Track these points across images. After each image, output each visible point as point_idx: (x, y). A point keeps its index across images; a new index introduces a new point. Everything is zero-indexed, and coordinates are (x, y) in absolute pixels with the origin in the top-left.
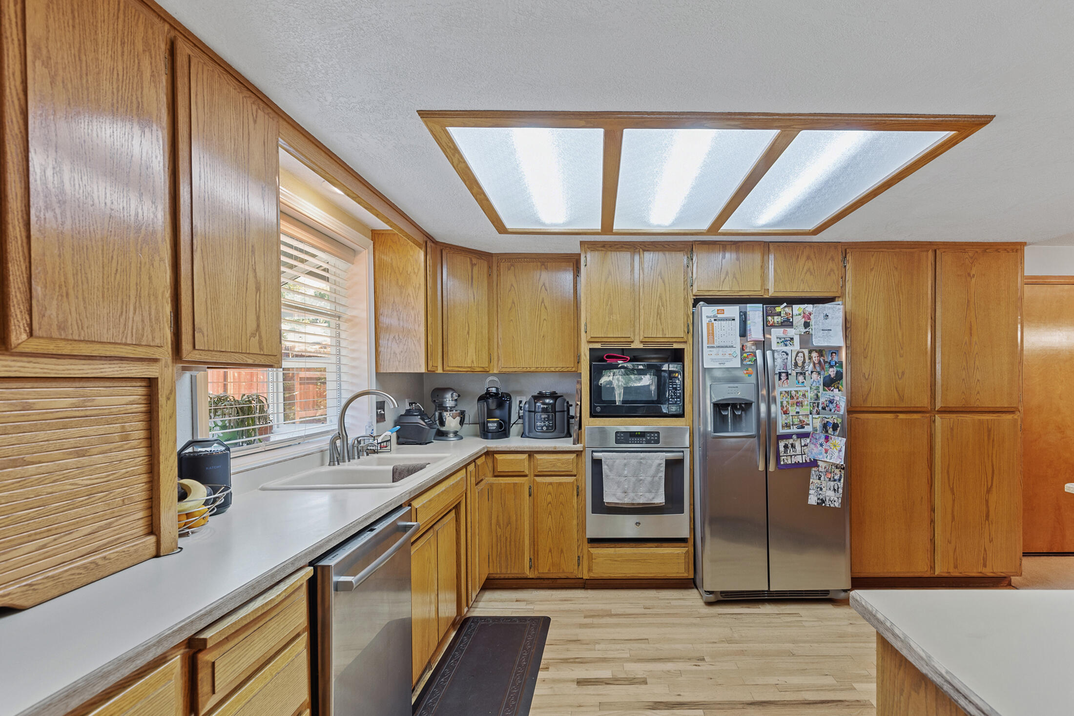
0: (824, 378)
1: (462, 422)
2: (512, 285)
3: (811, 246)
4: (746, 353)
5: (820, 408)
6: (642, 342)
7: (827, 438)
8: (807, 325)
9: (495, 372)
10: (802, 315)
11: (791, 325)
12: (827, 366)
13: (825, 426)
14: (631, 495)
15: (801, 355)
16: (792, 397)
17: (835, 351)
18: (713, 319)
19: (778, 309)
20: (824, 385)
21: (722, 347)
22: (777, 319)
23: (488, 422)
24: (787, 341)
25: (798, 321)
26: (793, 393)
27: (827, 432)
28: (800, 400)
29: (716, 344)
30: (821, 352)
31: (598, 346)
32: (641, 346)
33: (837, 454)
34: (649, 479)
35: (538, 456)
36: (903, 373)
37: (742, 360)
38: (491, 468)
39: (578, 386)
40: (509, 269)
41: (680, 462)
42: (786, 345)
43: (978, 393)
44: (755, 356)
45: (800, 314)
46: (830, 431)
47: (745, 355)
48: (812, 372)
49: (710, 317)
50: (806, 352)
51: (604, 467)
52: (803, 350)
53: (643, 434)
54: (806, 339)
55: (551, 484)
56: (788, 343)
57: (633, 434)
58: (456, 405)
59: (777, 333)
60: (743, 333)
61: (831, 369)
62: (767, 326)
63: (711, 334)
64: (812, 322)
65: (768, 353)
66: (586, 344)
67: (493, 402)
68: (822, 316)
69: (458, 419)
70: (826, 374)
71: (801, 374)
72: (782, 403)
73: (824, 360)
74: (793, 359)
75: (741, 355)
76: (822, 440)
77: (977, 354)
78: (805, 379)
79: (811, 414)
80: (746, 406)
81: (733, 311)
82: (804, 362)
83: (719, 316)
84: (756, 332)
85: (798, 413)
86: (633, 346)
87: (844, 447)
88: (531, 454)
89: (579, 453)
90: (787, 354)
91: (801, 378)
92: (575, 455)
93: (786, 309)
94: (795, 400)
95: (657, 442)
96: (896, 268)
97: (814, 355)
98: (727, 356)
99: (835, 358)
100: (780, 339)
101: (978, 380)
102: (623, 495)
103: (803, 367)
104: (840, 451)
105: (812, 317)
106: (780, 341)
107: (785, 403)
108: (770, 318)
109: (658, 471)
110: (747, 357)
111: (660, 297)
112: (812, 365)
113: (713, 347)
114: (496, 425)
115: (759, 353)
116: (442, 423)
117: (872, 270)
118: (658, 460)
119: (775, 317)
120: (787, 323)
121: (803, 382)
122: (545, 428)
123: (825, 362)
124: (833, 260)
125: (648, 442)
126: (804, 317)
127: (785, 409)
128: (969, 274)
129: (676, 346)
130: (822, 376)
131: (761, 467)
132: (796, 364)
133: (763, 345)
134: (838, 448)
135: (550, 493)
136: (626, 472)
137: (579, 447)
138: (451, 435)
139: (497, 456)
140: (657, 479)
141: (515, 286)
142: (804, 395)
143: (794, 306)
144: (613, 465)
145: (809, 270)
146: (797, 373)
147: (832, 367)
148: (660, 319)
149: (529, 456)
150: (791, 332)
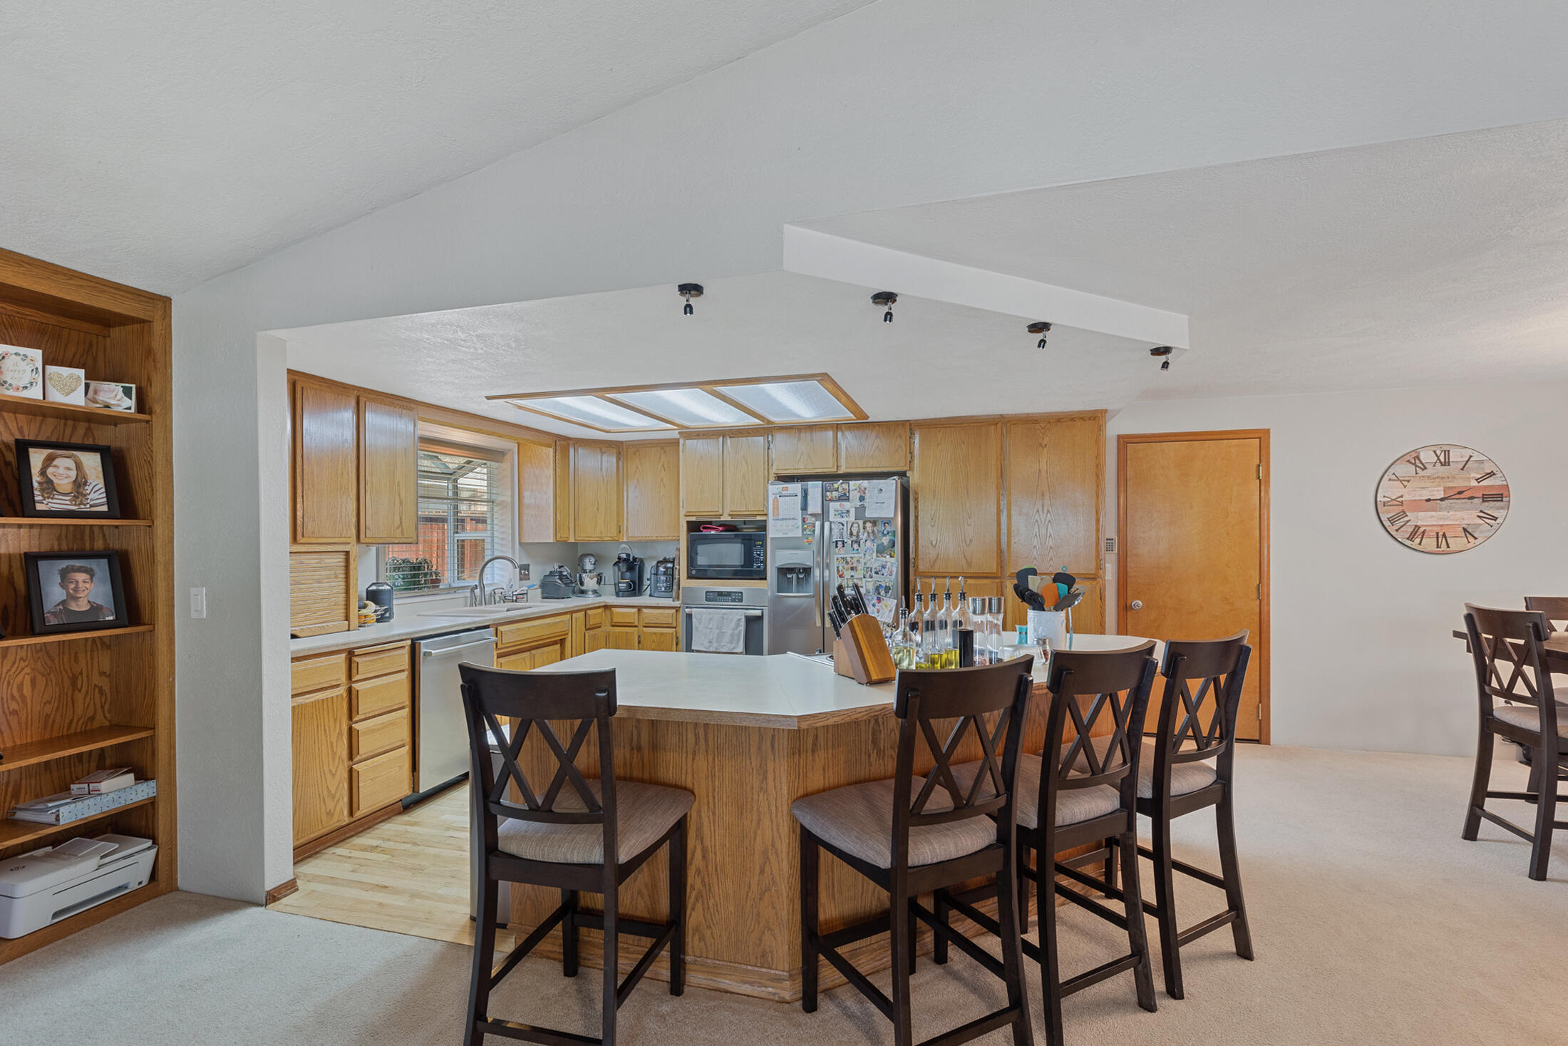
0: (878, 546)
1: (599, 583)
2: (637, 467)
3: (879, 426)
4: (806, 524)
5: (873, 572)
6: (730, 515)
7: (879, 600)
8: (862, 498)
9: (625, 540)
10: (858, 489)
11: (848, 499)
12: (880, 535)
13: (878, 589)
14: (715, 645)
15: (855, 525)
16: (847, 563)
17: (887, 522)
18: (778, 496)
19: (836, 486)
20: (877, 552)
21: (786, 519)
22: (835, 494)
23: (619, 583)
24: (843, 513)
25: (854, 495)
26: (849, 559)
27: (879, 594)
28: (855, 565)
29: (781, 517)
30: (874, 522)
31: (694, 519)
32: (729, 519)
33: (887, 613)
34: (730, 632)
35: (645, 610)
36: (971, 541)
37: (804, 530)
38: (609, 619)
39: (677, 553)
40: (635, 454)
41: (760, 618)
42: (843, 517)
43: (1051, 559)
44: (814, 527)
45: (856, 490)
46: (883, 593)
47: (806, 526)
48: (866, 541)
49: (776, 494)
50: (861, 522)
51: (694, 620)
52: (857, 521)
53: (729, 594)
54: (860, 511)
55: (655, 633)
56: (844, 515)
57: (720, 594)
58: (595, 568)
59: (833, 506)
60: (804, 507)
61: (884, 538)
62: (826, 500)
63: (776, 508)
64: (867, 497)
65: (827, 525)
66: (684, 517)
67: (623, 566)
68: (876, 491)
69: (595, 579)
70: (879, 542)
71: (856, 542)
72: (838, 567)
73: (878, 530)
74: (849, 529)
75: (803, 526)
76: (875, 601)
77: (1050, 521)
78: (859, 546)
79: (864, 577)
80: (807, 571)
81: (796, 487)
82: (858, 532)
83: (784, 492)
84: (815, 506)
85: (852, 576)
86: (722, 519)
87: (894, 608)
88: (640, 608)
89: (677, 609)
90: (843, 525)
91: (856, 546)
92: (674, 610)
93: (844, 485)
94: (850, 565)
95: (741, 600)
96: (964, 443)
97: (869, 525)
98: (790, 527)
99: (888, 528)
100: (837, 511)
101: (1051, 547)
102: (709, 644)
103: (858, 536)
104: (891, 611)
105: (866, 491)
106: (836, 513)
107: (841, 568)
108: (828, 494)
109: (738, 625)
110: (807, 528)
111: (744, 476)
112: (866, 534)
113: (778, 520)
114: (625, 585)
115: (818, 524)
116: (582, 584)
117: (938, 444)
118: (739, 615)
119: (834, 493)
120: (844, 497)
121: (857, 550)
122: (663, 589)
123: (879, 532)
124: (901, 437)
125: (733, 600)
126: (859, 492)
127: (841, 573)
128: (1041, 445)
129: (759, 518)
130: (875, 545)
131: (819, 624)
132: (851, 534)
133: (824, 516)
134: (889, 609)
135: (654, 642)
136: (711, 626)
137: (677, 604)
138: (590, 593)
139: (613, 609)
140: (737, 632)
141: (640, 467)
142: (858, 561)
143: (850, 482)
144: (701, 619)
145: (878, 447)
146: (852, 541)
147: (884, 535)
148: (744, 495)
149: (639, 610)
150: (847, 505)
